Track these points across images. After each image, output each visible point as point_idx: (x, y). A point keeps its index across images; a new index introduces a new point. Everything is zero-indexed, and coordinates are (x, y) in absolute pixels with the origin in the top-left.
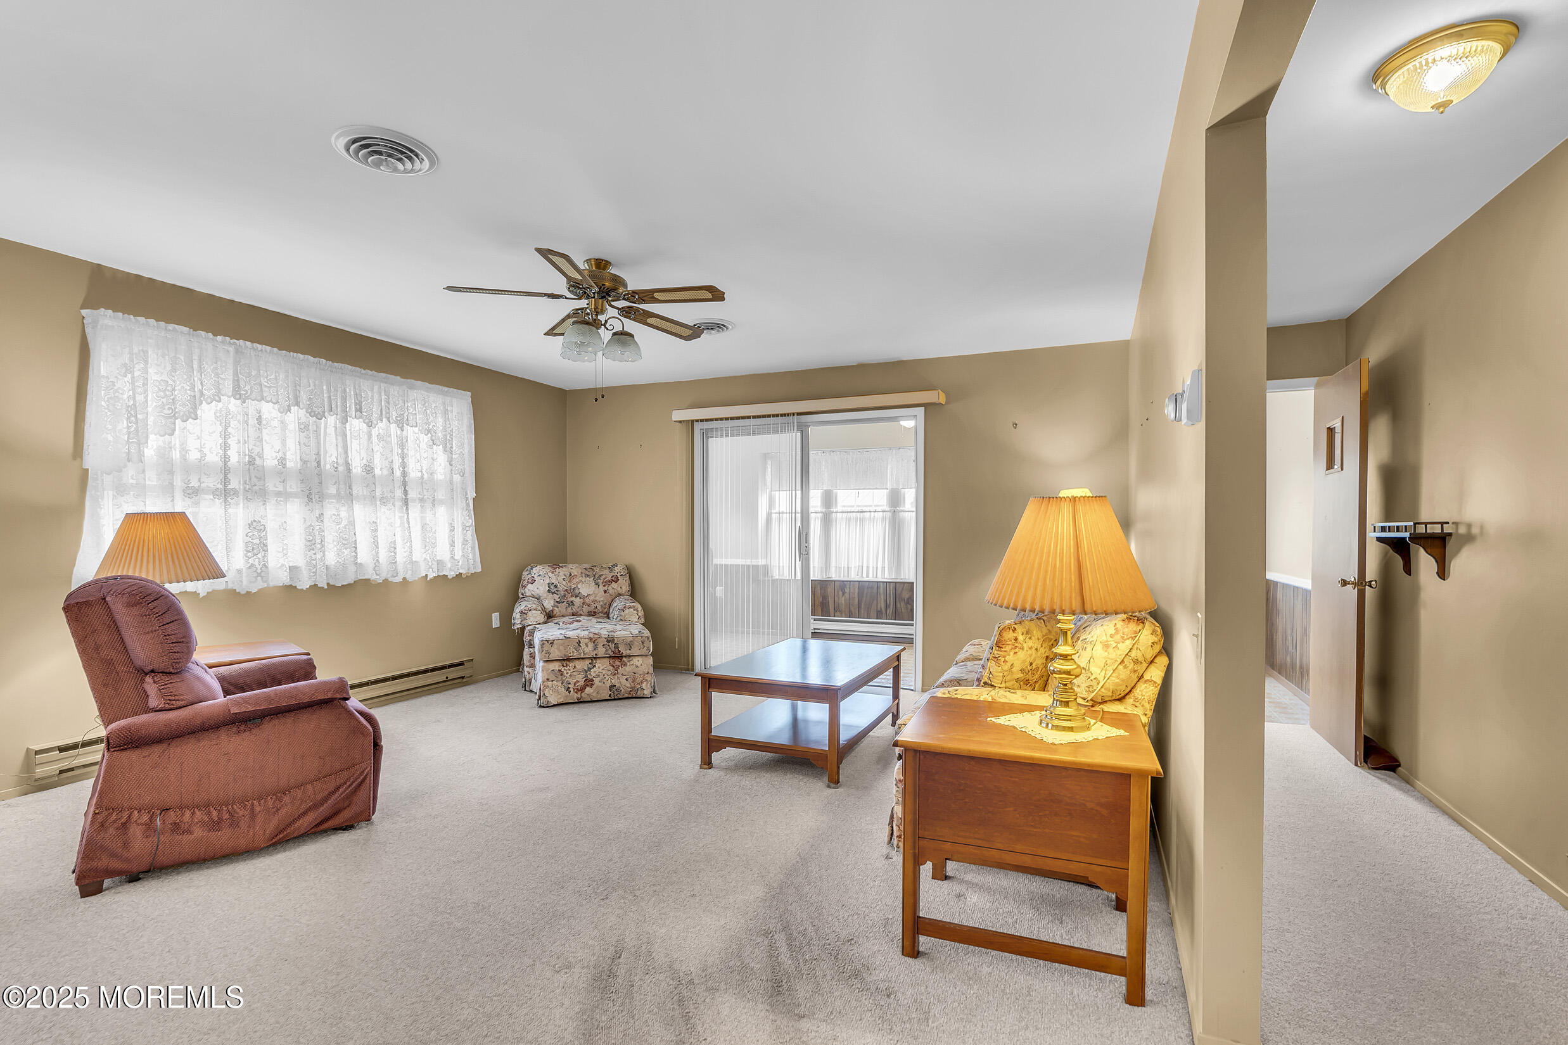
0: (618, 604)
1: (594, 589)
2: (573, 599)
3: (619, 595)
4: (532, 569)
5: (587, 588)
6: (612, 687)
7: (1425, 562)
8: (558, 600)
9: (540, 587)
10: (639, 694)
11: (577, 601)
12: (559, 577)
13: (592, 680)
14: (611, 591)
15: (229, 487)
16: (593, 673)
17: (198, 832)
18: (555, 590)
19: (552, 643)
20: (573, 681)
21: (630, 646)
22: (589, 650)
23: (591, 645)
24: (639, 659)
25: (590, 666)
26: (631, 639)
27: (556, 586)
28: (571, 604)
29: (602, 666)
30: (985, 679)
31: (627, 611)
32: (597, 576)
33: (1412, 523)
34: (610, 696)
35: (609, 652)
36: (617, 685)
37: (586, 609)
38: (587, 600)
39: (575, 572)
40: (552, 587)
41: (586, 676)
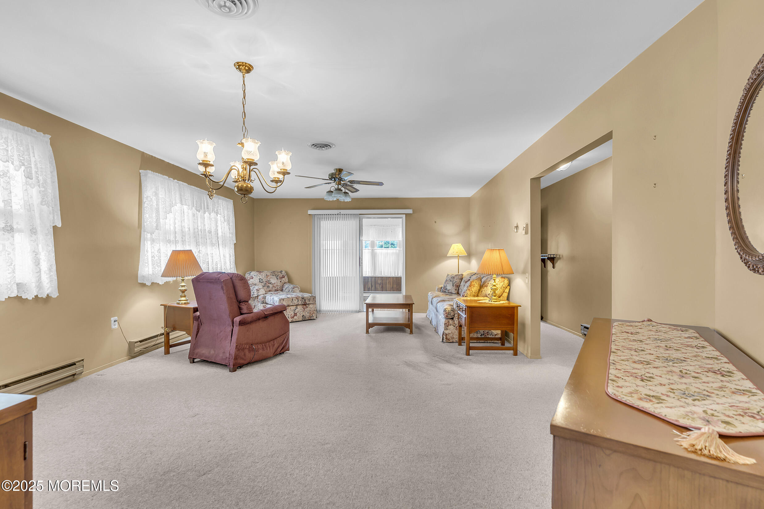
0: (286, 286)
1: (276, 281)
2: (269, 285)
3: (285, 283)
4: (250, 273)
5: (274, 280)
6: (303, 316)
7: (549, 264)
8: (264, 285)
9: (256, 280)
10: (312, 318)
11: (271, 286)
12: (262, 276)
13: (297, 314)
14: (282, 281)
15: (176, 239)
16: (297, 311)
17: (260, 351)
18: (262, 281)
19: (283, 300)
20: (290, 314)
21: (309, 300)
22: (296, 302)
23: (296, 300)
24: (312, 305)
25: (296, 308)
26: (310, 297)
27: (262, 280)
28: (268, 287)
29: (300, 308)
30: (466, 295)
31: (295, 289)
32: (277, 275)
33: (547, 255)
34: (302, 319)
35: (303, 303)
36: (305, 315)
37: (274, 289)
38: (274, 285)
39: (268, 274)
40: (261, 280)
41: (294, 312)
